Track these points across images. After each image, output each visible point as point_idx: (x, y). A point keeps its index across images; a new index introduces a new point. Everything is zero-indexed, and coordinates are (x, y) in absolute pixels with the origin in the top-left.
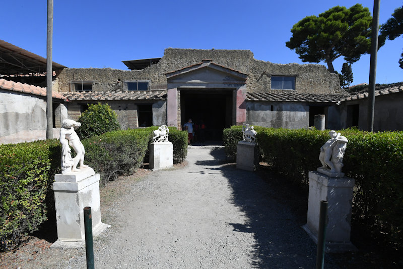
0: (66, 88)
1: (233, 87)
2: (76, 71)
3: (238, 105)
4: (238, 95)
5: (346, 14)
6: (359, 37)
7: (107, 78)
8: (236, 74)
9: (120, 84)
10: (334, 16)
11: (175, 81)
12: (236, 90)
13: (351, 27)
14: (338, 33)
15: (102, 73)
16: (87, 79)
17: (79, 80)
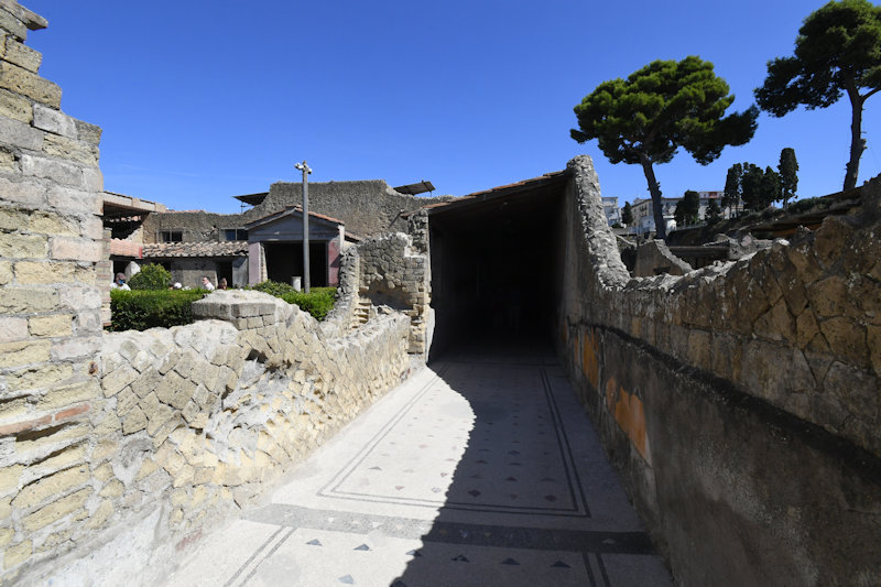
0: (152, 238)
1: (324, 238)
2: (163, 216)
3: (330, 262)
4: (330, 248)
5: (667, 76)
6: (687, 119)
7: (201, 225)
8: (325, 222)
9: (216, 232)
10: (641, 84)
11: (257, 233)
12: (328, 241)
13: (669, 102)
14: (641, 115)
15: (194, 218)
16: (176, 227)
17: (167, 227)
